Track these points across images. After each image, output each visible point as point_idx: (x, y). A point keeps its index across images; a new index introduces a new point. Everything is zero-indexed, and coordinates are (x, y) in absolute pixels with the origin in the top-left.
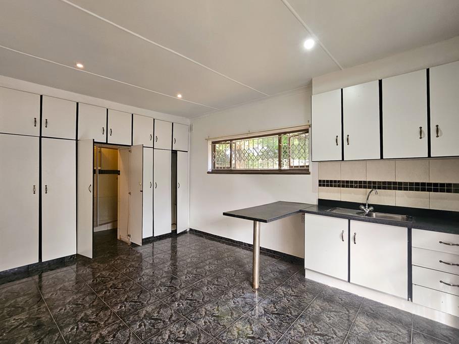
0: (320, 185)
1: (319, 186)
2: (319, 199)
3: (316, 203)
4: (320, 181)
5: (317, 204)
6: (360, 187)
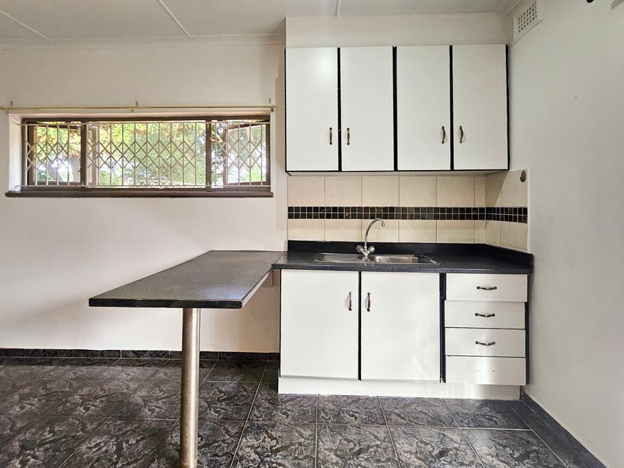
0: (290, 216)
1: (289, 218)
4: (290, 209)
6: (354, 217)
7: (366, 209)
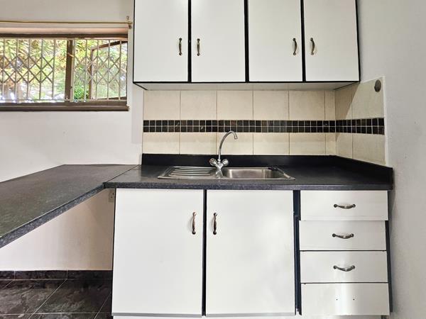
1: (144, 131)
2: (143, 155)
3: (138, 161)
4: (146, 123)
5: (141, 164)
6: (209, 130)
7: (221, 122)
